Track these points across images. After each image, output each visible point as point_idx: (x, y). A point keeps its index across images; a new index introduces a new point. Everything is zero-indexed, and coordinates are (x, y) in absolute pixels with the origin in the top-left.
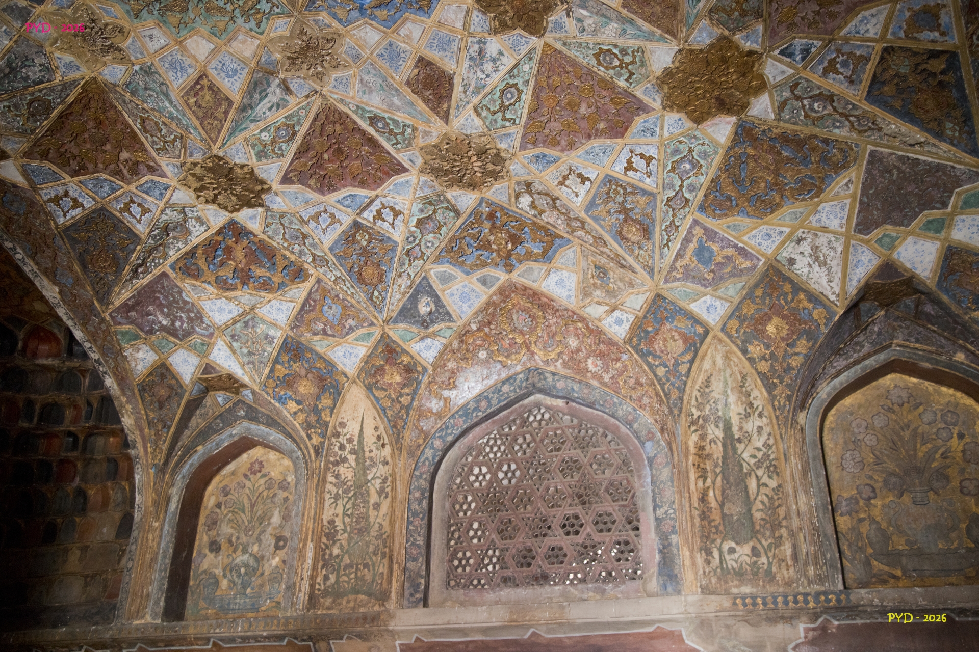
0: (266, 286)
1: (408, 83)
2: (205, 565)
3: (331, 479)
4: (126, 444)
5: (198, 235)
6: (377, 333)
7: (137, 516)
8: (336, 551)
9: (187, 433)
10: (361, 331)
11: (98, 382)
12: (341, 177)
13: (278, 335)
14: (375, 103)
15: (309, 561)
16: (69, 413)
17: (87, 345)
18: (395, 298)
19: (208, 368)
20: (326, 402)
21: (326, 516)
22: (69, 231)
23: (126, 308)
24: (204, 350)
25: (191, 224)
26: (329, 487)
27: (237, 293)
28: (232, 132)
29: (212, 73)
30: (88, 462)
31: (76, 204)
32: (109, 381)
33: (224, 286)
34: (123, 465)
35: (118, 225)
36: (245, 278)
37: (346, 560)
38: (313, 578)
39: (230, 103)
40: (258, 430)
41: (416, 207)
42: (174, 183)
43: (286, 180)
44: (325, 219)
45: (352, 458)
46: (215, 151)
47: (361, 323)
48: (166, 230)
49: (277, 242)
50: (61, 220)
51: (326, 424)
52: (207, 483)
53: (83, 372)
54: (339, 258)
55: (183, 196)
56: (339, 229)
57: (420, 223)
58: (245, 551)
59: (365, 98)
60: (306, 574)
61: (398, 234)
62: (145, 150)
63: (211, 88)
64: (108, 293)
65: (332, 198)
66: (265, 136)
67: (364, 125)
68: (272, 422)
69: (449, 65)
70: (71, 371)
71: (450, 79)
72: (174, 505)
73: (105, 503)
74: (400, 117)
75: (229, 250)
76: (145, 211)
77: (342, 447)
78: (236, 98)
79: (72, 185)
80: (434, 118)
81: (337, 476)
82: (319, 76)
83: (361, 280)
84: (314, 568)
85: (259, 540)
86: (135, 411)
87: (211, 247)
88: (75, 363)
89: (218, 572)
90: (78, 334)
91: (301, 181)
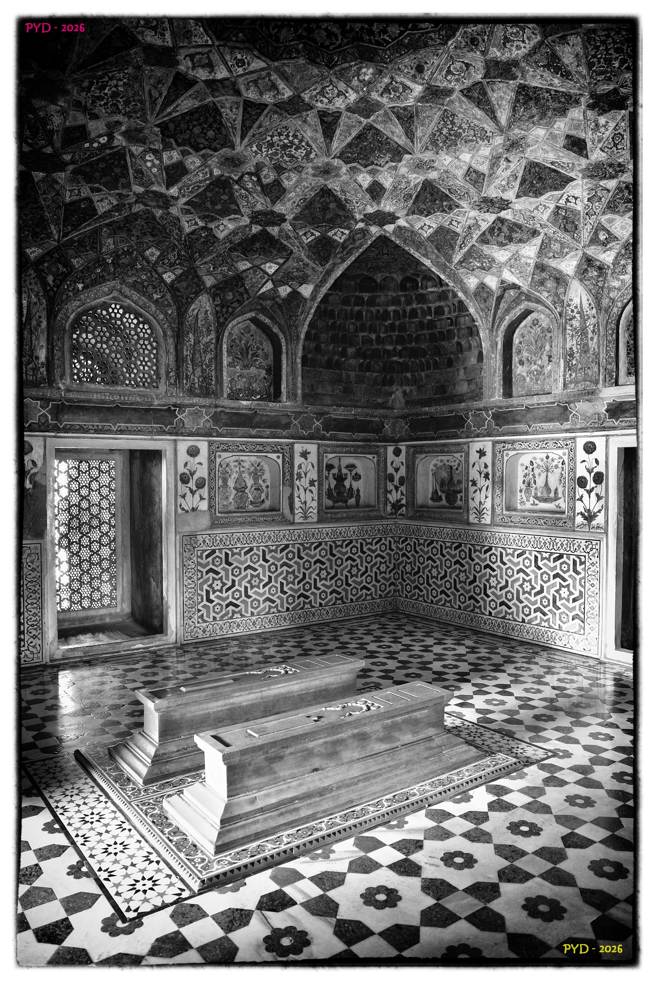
0: (521, 241)
1: (564, 147)
2: (518, 372)
3: (568, 327)
4: (473, 321)
5: (484, 226)
6: (580, 253)
7: (484, 353)
8: (574, 362)
9: (499, 311)
10: (572, 253)
11: (455, 295)
12: (545, 188)
13: (532, 262)
14: (551, 156)
15: (562, 368)
16: (446, 309)
17: (447, 281)
18: (585, 234)
19: (503, 282)
20: (561, 290)
21: (568, 346)
22: (429, 239)
23: (460, 262)
24: (499, 274)
25: (480, 222)
26: (568, 332)
27: (508, 246)
28: (488, 186)
29: (473, 165)
30: (459, 330)
31: (430, 227)
32: (460, 294)
33: (501, 245)
34: (474, 329)
35: (449, 231)
36: (510, 239)
37: (580, 366)
38: (564, 376)
39: (484, 175)
40: (532, 305)
41: (585, 194)
42: (468, 210)
43: (518, 196)
44: (541, 208)
45: (578, 316)
46: (483, 195)
47: (571, 249)
48: (470, 228)
49: (521, 221)
50: (425, 235)
51: (563, 301)
52: (514, 332)
53: (448, 291)
54: (552, 223)
55: (473, 213)
56: (550, 211)
57: (589, 200)
58: (535, 364)
59: (546, 155)
60: (561, 374)
61: (579, 207)
62: (452, 199)
63: (475, 171)
64: (451, 258)
65: (543, 198)
66: (504, 183)
67: (549, 165)
68: (538, 301)
69: (582, 135)
70: (443, 291)
71: (584, 141)
72: (500, 346)
73: (470, 347)
74: (564, 160)
75: (500, 229)
76: (459, 223)
77: (572, 311)
78: (486, 172)
79: (426, 221)
80: (581, 158)
81: (571, 326)
82: (523, 152)
83: (566, 230)
84: (565, 371)
85: (541, 358)
86: (474, 305)
87: (491, 230)
88: (444, 288)
89: (525, 374)
90: (442, 277)
91: (525, 195)
